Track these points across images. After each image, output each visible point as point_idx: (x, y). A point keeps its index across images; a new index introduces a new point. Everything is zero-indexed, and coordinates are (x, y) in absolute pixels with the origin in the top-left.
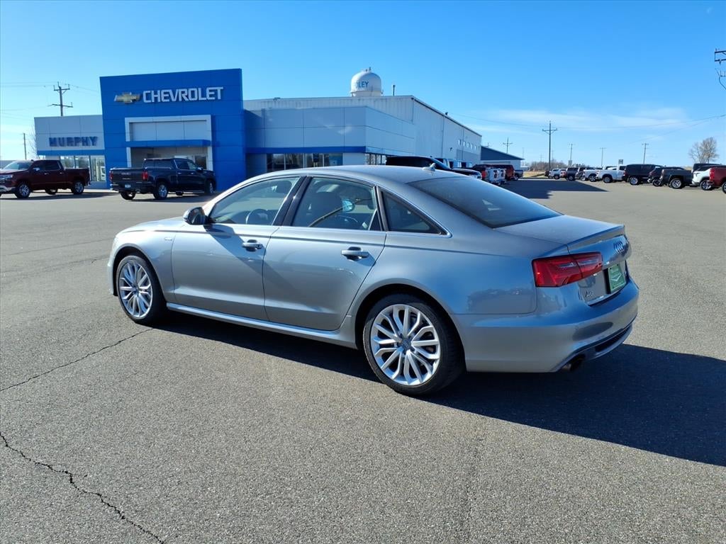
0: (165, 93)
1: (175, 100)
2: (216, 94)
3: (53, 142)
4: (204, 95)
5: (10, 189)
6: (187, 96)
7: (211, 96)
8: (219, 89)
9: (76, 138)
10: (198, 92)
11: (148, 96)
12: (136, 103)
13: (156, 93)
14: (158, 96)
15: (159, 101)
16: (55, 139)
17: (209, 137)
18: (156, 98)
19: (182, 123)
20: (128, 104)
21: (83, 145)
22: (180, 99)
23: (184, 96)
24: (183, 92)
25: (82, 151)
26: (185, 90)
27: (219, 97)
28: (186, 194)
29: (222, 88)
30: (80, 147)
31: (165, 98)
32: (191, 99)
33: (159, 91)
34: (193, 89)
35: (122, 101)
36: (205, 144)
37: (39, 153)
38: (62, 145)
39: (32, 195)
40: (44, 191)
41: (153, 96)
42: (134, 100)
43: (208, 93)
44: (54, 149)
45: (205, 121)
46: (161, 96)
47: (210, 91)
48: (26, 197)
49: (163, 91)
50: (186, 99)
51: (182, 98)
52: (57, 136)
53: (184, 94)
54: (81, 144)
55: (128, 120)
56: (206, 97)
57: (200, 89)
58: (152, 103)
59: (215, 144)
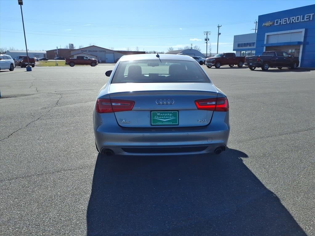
0: (285, 20)
1: (289, 23)
2: (310, 17)
3: (239, 45)
4: (303, 19)
5: (213, 64)
6: (295, 20)
7: (307, 19)
8: (312, 15)
9: (247, 43)
10: (301, 17)
11: (277, 22)
12: (272, 26)
13: (280, 20)
14: (281, 22)
15: (281, 24)
16: (240, 44)
17: (302, 40)
18: (280, 23)
19: (290, 34)
20: (268, 26)
21: (249, 46)
22: (291, 22)
23: (293, 20)
24: (293, 18)
25: (249, 49)
26: (294, 17)
27: (311, 19)
28: (283, 68)
29: (313, 14)
30: (248, 47)
31: (285, 22)
32: (296, 21)
33: (282, 19)
34: (298, 16)
35: (265, 26)
36: (299, 43)
37: (234, 50)
38: (242, 46)
39: (221, 67)
40: (228, 65)
41: (279, 22)
42: (270, 25)
43: (306, 17)
44: (239, 48)
45: (302, 32)
46: (283, 21)
47: (307, 16)
48: (219, 68)
49: (284, 19)
50: (294, 22)
51: (292, 21)
52: (240, 43)
53: (294, 19)
54: (248, 46)
55: (266, 34)
56: (304, 19)
57: (302, 16)
58: (278, 25)
59: (305, 43)
